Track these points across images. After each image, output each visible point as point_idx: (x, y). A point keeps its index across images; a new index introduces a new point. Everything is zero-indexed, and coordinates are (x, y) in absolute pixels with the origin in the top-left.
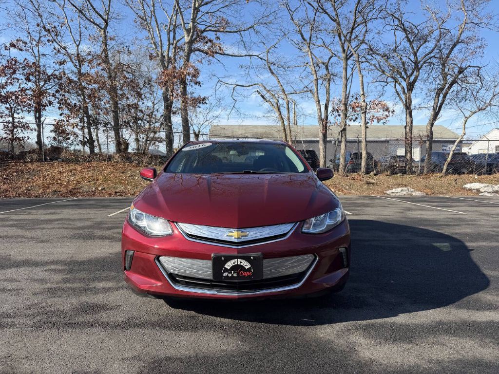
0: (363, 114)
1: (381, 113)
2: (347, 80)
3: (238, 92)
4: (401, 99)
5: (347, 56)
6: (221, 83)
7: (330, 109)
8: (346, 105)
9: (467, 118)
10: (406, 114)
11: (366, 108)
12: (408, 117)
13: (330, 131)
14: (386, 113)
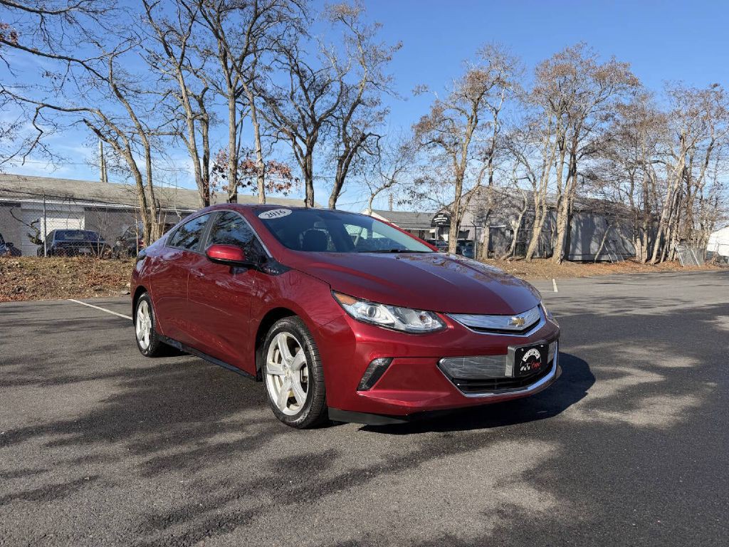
0: (261, 179)
1: (282, 181)
2: (236, 127)
3: (46, 117)
4: (300, 163)
5: (235, 92)
6: (7, 95)
7: (211, 166)
8: (235, 162)
9: (373, 195)
10: (306, 184)
11: (264, 171)
12: (308, 188)
13: (214, 197)
14: (287, 180)
